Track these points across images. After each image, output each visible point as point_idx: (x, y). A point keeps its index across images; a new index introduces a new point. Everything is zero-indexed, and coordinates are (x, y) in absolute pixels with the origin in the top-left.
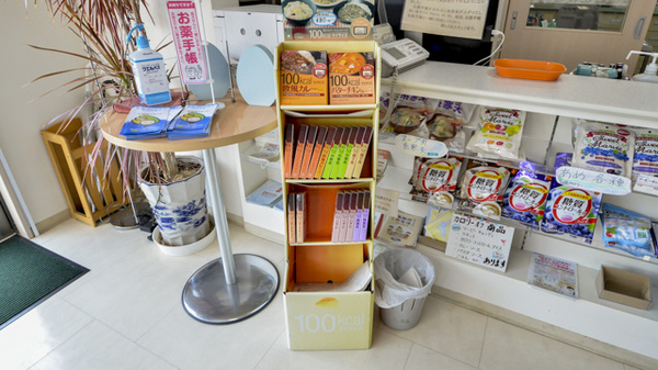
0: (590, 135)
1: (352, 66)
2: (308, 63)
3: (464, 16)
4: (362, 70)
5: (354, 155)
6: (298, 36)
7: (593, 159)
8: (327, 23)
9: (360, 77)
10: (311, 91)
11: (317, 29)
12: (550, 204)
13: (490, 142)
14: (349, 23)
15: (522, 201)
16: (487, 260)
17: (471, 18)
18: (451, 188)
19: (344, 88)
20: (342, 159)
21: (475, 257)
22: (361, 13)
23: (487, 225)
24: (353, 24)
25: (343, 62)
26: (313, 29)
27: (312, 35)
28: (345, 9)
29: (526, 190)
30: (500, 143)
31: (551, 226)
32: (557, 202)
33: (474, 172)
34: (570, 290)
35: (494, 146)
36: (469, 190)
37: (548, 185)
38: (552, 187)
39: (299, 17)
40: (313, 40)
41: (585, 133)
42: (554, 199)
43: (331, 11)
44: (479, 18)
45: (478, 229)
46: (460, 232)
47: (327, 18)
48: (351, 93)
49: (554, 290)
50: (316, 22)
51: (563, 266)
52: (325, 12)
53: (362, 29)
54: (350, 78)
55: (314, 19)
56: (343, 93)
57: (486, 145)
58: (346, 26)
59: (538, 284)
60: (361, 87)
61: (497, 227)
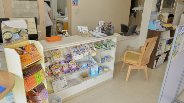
0: (72, 49)
1: (30, 49)
2: (21, 51)
3: (30, 28)
4: (33, 49)
5: (41, 73)
6: (9, 44)
7: (76, 53)
8: (17, 38)
9: (34, 51)
10: (27, 59)
11: (14, 40)
12: (70, 66)
13: (58, 58)
14: (22, 36)
15: (66, 69)
16: (63, 87)
17: (32, 28)
18: (50, 74)
19: (32, 55)
20: (39, 76)
21: (61, 88)
22: (25, 32)
23: (60, 79)
24: (23, 36)
25: (28, 48)
26: (13, 41)
27: (13, 43)
28: (21, 32)
29: (64, 66)
30: (60, 57)
31: (73, 71)
32: (71, 66)
33: (53, 68)
34: (79, 83)
35: (59, 58)
36: (55, 72)
37: (67, 63)
38: (68, 63)
39: (8, 38)
40: (13, 44)
41: (71, 49)
42: (70, 65)
43: (18, 33)
44: (35, 28)
45: (58, 81)
46: (55, 85)
47: (17, 36)
48: (34, 56)
49: (77, 84)
50: (14, 38)
51: (73, 80)
52: (16, 34)
53: (26, 37)
54: (32, 52)
55: (13, 37)
56: (33, 57)
57: (57, 59)
58: (22, 37)
59: (74, 85)
60: (36, 53)
61: (62, 78)
